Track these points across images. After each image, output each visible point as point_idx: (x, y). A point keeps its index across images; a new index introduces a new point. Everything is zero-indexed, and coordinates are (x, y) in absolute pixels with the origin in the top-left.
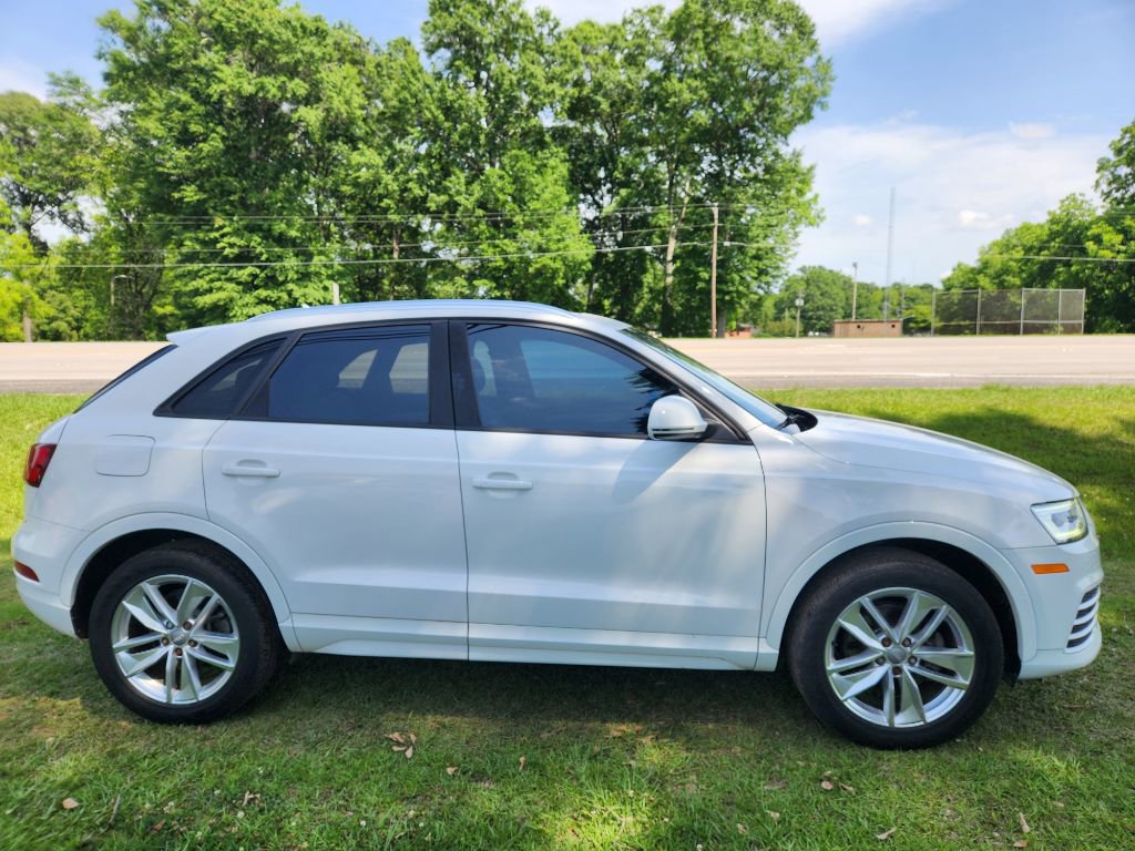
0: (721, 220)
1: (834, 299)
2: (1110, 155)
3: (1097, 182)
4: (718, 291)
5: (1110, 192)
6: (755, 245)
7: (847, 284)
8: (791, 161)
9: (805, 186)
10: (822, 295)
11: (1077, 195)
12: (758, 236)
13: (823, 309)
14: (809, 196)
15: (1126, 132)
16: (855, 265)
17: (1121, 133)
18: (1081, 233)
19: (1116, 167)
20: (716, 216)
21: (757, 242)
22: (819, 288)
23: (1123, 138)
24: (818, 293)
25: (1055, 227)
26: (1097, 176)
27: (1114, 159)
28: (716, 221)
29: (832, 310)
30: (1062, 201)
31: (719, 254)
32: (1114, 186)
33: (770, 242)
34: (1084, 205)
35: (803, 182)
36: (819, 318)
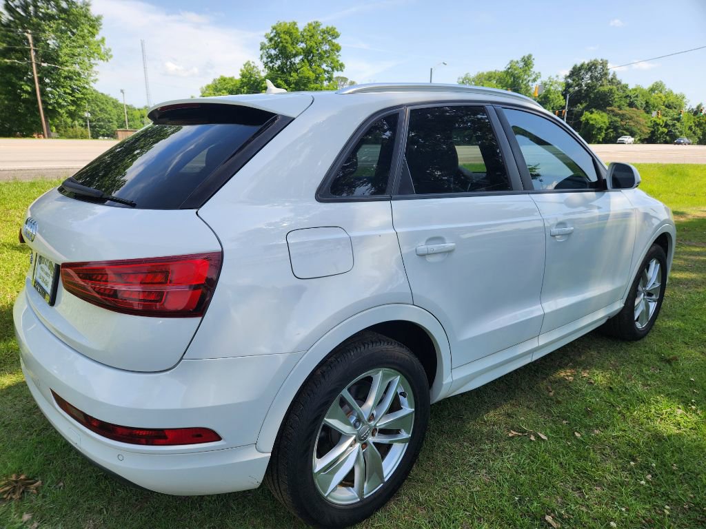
0: (35, 46)
1: (109, 114)
2: (266, 41)
3: (261, 56)
4: (43, 102)
5: (267, 62)
6: (66, 69)
7: (116, 105)
8: (82, 8)
9: (95, 30)
10: (100, 110)
11: (251, 63)
12: (67, 62)
13: (103, 120)
14: (98, 37)
15: (274, 29)
16: (122, 91)
17: (271, 29)
18: (258, 85)
19: (269, 49)
20: (31, 41)
21: (66, 66)
22: (98, 106)
23: (272, 32)
24: (97, 109)
25: (245, 80)
26: (261, 52)
27: (267, 44)
28: (31, 45)
29: (109, 122)
30: (245, 65)
31: (38, 73)
32: (269, 60)
33: (77, 68)
34: (255, 69)
35: (93, 26)
36: (101, 127)
